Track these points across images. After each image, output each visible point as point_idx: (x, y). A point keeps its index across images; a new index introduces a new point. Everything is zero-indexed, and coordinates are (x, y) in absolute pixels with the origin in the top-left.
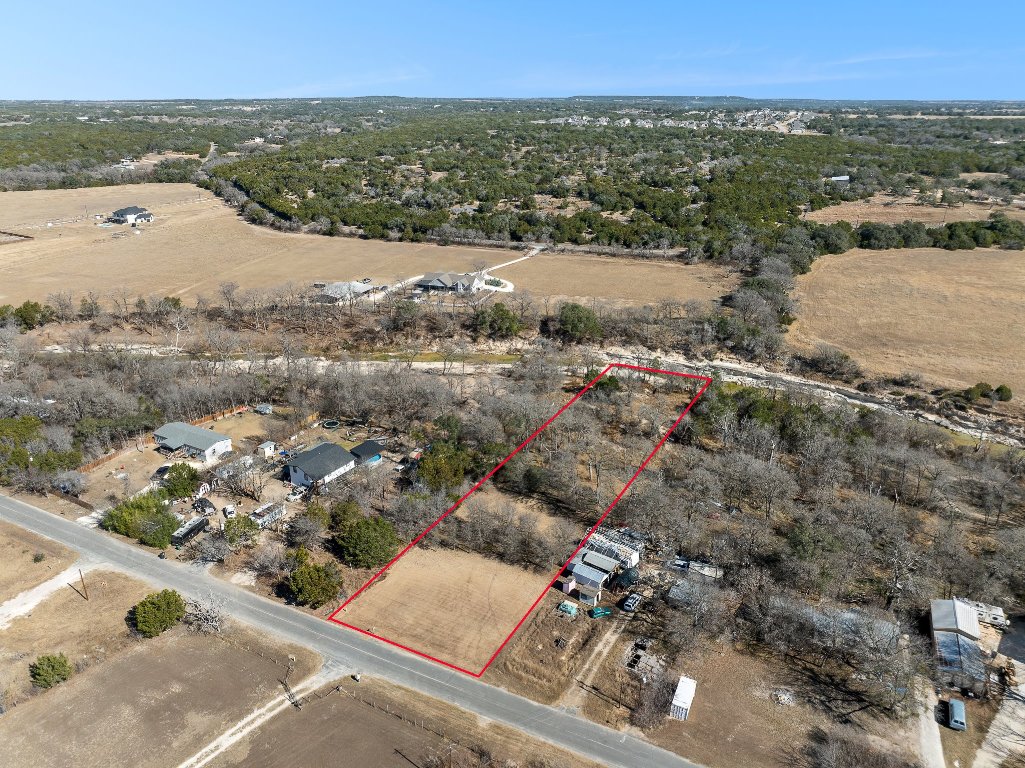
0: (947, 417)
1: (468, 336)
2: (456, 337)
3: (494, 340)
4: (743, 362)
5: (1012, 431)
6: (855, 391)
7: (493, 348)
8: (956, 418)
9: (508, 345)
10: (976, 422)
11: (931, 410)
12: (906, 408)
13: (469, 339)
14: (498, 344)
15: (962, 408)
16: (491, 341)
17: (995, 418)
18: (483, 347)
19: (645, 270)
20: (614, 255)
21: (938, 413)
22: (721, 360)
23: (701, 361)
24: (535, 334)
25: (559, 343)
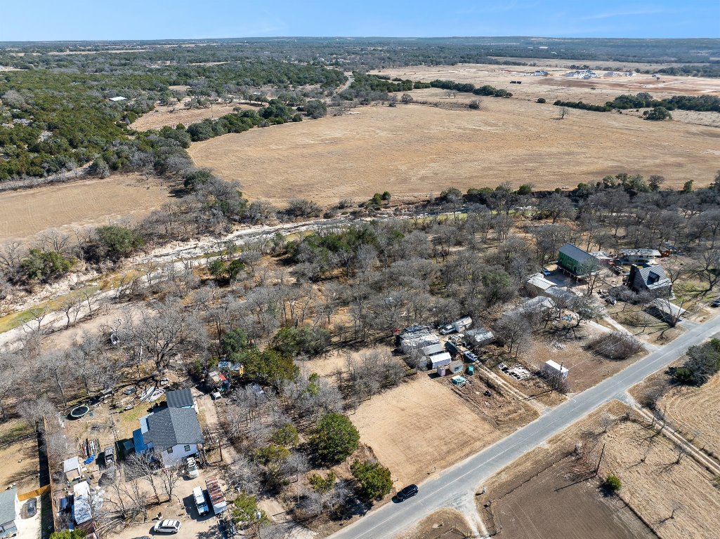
0: (374, 216)
1: (20, 290)
2: (9, 297)
3: (51, 284)
4: (253, 227)
5: (403, 211)
6: (325, 220)
7: (54, 290)
8: (378, 215)
9: (66, 282)
10: (387, 213)
11: (365, 216)
12: (354, 219)
13: (23, 293)
14: (56, 285)
15: (378, 209)
16: (47, 286)
17: (394, 209)
18: (44, 294)
19: (76, 191)
20: (31, 187)
21: (369, 216)
22: (237, 230)
23: (226, 236)
24: (83, 265)
25: (110, 264)
